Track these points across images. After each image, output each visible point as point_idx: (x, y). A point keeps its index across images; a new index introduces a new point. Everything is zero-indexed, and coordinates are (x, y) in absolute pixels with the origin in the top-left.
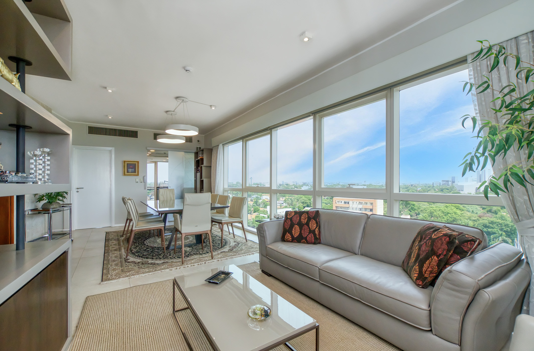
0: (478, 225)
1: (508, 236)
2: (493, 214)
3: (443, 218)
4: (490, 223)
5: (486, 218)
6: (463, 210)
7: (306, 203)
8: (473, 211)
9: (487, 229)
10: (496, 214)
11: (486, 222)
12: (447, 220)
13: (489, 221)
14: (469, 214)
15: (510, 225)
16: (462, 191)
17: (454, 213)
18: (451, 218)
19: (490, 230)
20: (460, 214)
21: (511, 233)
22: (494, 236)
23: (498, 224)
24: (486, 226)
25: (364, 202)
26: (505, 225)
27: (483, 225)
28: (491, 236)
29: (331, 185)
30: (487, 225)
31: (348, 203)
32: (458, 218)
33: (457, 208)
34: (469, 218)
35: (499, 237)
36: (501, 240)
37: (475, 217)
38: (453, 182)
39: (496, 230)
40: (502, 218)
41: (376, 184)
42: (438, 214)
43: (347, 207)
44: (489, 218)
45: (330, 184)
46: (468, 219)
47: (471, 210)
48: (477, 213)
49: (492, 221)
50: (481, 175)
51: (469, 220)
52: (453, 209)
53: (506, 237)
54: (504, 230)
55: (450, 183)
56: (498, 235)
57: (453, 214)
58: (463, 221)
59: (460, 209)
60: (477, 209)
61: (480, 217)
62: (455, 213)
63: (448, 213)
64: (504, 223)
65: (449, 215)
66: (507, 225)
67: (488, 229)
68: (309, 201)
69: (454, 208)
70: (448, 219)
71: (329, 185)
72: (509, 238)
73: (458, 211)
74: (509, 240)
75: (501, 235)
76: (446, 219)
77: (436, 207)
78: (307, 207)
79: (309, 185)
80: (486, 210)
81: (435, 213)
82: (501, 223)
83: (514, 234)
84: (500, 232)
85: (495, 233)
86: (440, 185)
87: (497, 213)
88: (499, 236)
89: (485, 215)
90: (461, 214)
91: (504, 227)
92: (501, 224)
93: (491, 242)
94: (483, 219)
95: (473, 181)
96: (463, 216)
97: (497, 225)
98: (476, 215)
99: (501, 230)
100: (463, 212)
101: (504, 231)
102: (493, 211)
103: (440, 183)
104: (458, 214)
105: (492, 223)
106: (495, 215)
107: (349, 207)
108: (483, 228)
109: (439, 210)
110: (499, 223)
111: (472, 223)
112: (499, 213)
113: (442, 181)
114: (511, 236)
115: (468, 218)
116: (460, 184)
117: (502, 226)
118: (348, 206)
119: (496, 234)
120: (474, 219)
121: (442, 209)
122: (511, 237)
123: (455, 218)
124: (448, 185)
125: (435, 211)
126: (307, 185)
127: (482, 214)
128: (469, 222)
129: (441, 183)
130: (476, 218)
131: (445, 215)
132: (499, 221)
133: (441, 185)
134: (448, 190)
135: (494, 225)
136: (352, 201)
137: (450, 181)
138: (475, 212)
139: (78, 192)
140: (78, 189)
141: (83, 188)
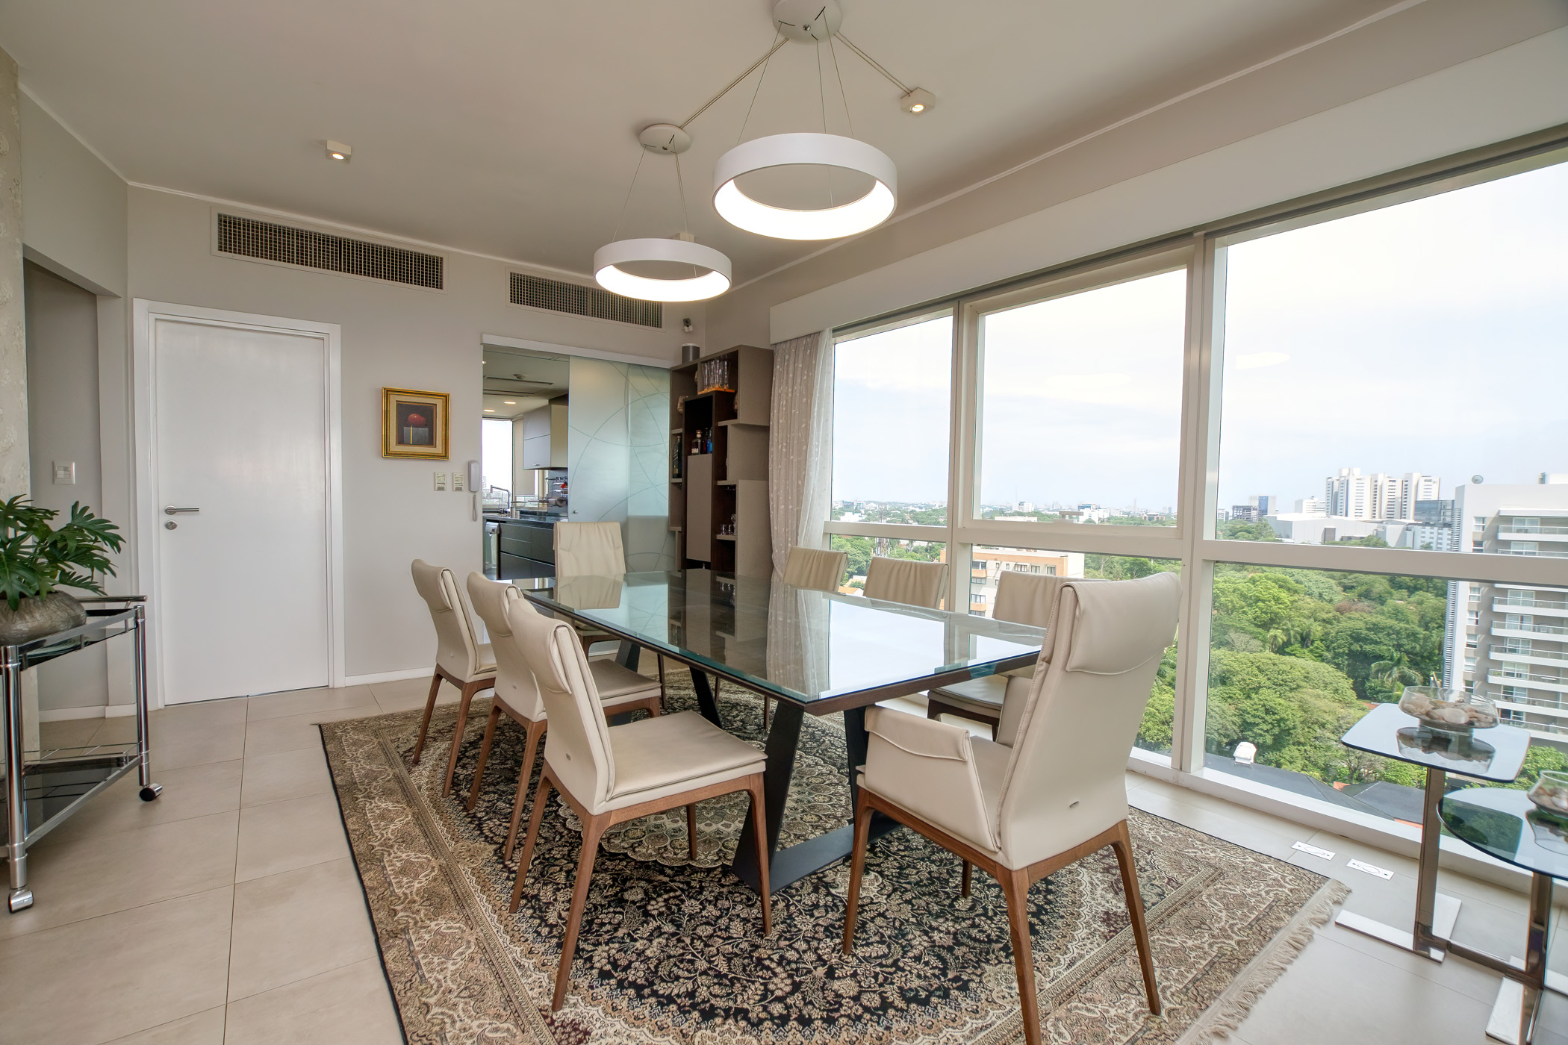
0: (1337, 633)
1: (1414, 664)
2: (1373, 603)
3: (1244, 612)
4: (1368, 629)
5: (1356, 615)
6: (1296, 592)
7: (855, 562)
8: (1320, 595)
9: (1361, 647)
10: (1383, 602)
11: (1360, 625)
12: (1255, 619)
13: (1366, 623)
14: (1313, 604)
15: (1422, 636)
16: (1288, 537)
17: (1274, 598)
18: (1266, 613)
19: (1368, 648)
20: (1288, 603)
21: (1422, 657)
22: (1380, 664)
23: (1391, 632)
24: (1357, 638)
25: (1028, 565)
26: (1408, 636)
27: (1351, 636)
28: (1373, 665)
29: (924, 510)
30: (1361, 634)
31: (984, 566)
32: (1283, 612)
33: (1281, 587)
34: (1313, 616)
35: (1391, 668)
36: (1397, 675)
37: (1327, 612)
38: (1263, 512)
39: (1385, 647)
40: (1397, 614)
41: (1052, 513)
42: (1232, 602)
43: (981, 578)
44: (1365, 615)
45: (921, 508)
46: (1310, 617)
47: (1316, 592)
48: (1331, 601)
49: (1374, 625)
50: (1337, 493)
51: (1312, 620)
52: (1270, 589)
53: (1409, 668)
54: (1406, 647)
55: (1254, 513)
56: (1390, 662)
57: (1269, 601)
58: (1297, 623)
59: (1289, 590)
60: (1331, 588)
61: (1341, 611)
62: (1277, 600)
63: (1258, 600)
64: (1406, 629)
65: (1260, 604)
66: (1413, 636)
67: (1365, 646)
68: (865, 558)
69: (1273, 584)
70: (1258, 617)
71: (918, 510)
72: (1416, 670)
73: (1283, 594)
74: (1417, 676)
75: (1399, 662)
76: (1250, 617)
77: (1225, 582)
78: (857, 574)
79: (863, 511)
80: (1357, 591)
81: (1223, 599)
82: (1398, 628)
83: (1430, 660)
84: (1397, 655)
85: (1380, 657)
86: (1227, 518)
87: (1385, 601)
88: (1394, 666)
89: (1354, 607)
90: (1292, 602)
91: (1404, 641)
92: (1398, 633)
93: (1368, 680)
94: (1350, 618)
95: (1316, 509)
96: (1296, 608)
97: (1388, 635)
98: (1329, 606)
99: (1398, 647)
100: (1296, 597)
101: (1407, 652)
102: (1374, 595)
103: (1227, 513)
104: (1285, 603)
105: (1375, 628)
106: (1379, 608)
107: (985, 578)
108: (1352, 644)
109: (1234, 592)
110: (1393, 630)
111: (1319, 628)
112: (1390, 601)
113: (1234, 507)
114: (1423, 665)
115: (1310, 615)
116: (1281, 517)
117: (1400, 639)
118: (984, 576)
119: (1384, 659)
120: (1325, 616)
121: (1240, 586)
122: (1422, 668)
123: (1276, 614)
124: (1249, 520)
125: (1223, 593)
126: (857, 511)
127: (1345, 604)
128: (1311, 625)
129: (1231, 514)
130: (1330, 615)
131: (1250, 605)
132: (1392, 622)
133: (1230, 518)
134: (1250, 533)
135: (1381, 635)
136: (996, 560)
137: (1254, 509)
138: (1326, 597)
139: (171, 526)
140: (170, 512)
141: (197, 510)
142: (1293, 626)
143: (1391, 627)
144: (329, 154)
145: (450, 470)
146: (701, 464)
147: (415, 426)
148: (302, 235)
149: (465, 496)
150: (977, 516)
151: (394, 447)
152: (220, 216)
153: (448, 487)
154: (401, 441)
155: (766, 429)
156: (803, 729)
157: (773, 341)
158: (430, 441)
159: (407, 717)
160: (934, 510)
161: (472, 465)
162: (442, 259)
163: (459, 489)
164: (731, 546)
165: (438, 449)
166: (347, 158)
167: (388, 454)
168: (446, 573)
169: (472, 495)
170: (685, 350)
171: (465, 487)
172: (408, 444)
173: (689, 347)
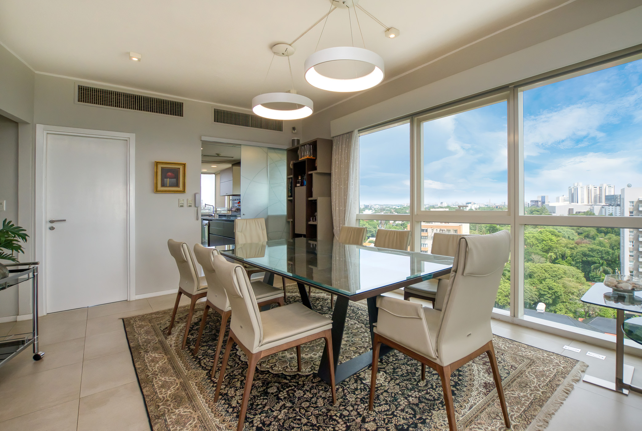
0: (576, 253)
1: (609, 265)
2: (590, 240)
3: (538, 246)
4: (589, 251)
5: (584, 245)
6: (559, 236)
7: (370, 231)
8: (569, 237)
9: (587, 259)
10: (594, 239)
11: (586, 249)
12: (542, 249)
13: (588, 248)
14: (566, 241)
15: (611, 253)
16: (554, 213)
17: (549, 239)
18: (546, 246)
19: (589, 259)
20: (556, 241)
21: (612, 262)
22: (595, 266)
23: (598, 252)
24: (585, 255)
25: (446, 229)
27: (582, 254)
28: (592, 266)
29: (400, 207)
30: (586, 253)
31: (427, 231)
32: (554, 245)
33: (552, 234)
34: (566, 246)
35: (599, 267)
36: (602, 270)
37: (572, 244)
38: (543, 202)
39: (597, 258)
40: (600, 244)
41: (455, 206)
42: (532, 242)
43: (426, 236)
44: (587, 245)
46: (565, 247)
47: (567, 236)
48: (573, 239)
49: (591, 249)
50: (573, 193)
51: (566, 248)
52: (548, 236)
53: (607, 267)
54: (605, 258)
55: (540, 203)
57: (548, 241)
58: (560, 250)
59: (556, 235)
60: (573, 234)
61: (577, 243)
62: (551, 240)
63: (543, 240)
64: (605, 250)
65: (544, 242)
66: (607, 253)
67: (588, 258)
68: (375, 230)
69: (549, 233)
70: (543, 248)
71: (397, 207)
72: (610, 267)
73: (553, 238)
74: (610, 270)
75: (602, 264)
76: (540, 248)
77: (529, 233)
78: (372, 237)
79: (373, 209)
80: (583, 235)
81: (528, 241)
82: (601, 250)
83: (615, 263)
84: (601, 262)
85: (595, 263)
86: (528, 206)
87: (595, 239)
88: (600, 266)
89: (583, 242)
90: (557, 241)
91: (604, 255)
92: (601, 252)
93: (590, 273)
94: (581, 246)
95: (565, 200)
96: (559, 243)
97: (598, 253)
98: (572, 242)
99: (602, 258)
100: (559, 239)
101: (605, 260)
102: (590, 236)
103: (529, 204)
104: (554, 241)
105: (592, 250)
106: (593, 241)
107: (427, 236)
108: (583, 258)
109: (533, 237)
110: (599, 251)
111: (569, 251)
112: (597, 239)
113: (531, 201)
114: (612, 265)
115: (565, 246)
116: (551, 205)
117: (602, 254)
118: (427, 235)
119: (596, 264)
120: (571, 246)
121: (535, 235)
122: (612, 267)
123: (551, 246)
124: (538, 206)
125: (528, 238)
126: (370, 209)
127: (579, 240)
128: (566, 250)
129: (530, 204)
130: (573, 245)
131: (540, 243)
132: (598, 247)
133: (530, 206)
134: (538, 212)
135: (594, 253)
136: (431, 228)
137: (540, 202)
138: (571, 238)
139: (52, 228)
140: (52, 222)
141: (65, 220)
142: (558, 251)
143: (598, 250)
144: (130, 58)
145: (187, 197)
146: (301, 191)
147: (170, 178)
148: (118, 94)
149: (193, 209)
150: (423, 209)
151: (160, 188)
152: (79, 86)
153: (185, 205)
154: (163, 185)
155: (329, 175)
156: (349, 308)
157: (332, 135)
158: (177, 185)
159: (165, 312)
160: (404, 207)
161: (197, 195)
162: (183, 103)
163: (190, 206)
164: (315, 226)
165: (181, 188)
166: (139, 60)
167: (157, 191)
168: (185, 245)
169: (196, 208)
170: (293, 140)
171: (193, 205)
172: (167, 186)
173: (295, 139)
